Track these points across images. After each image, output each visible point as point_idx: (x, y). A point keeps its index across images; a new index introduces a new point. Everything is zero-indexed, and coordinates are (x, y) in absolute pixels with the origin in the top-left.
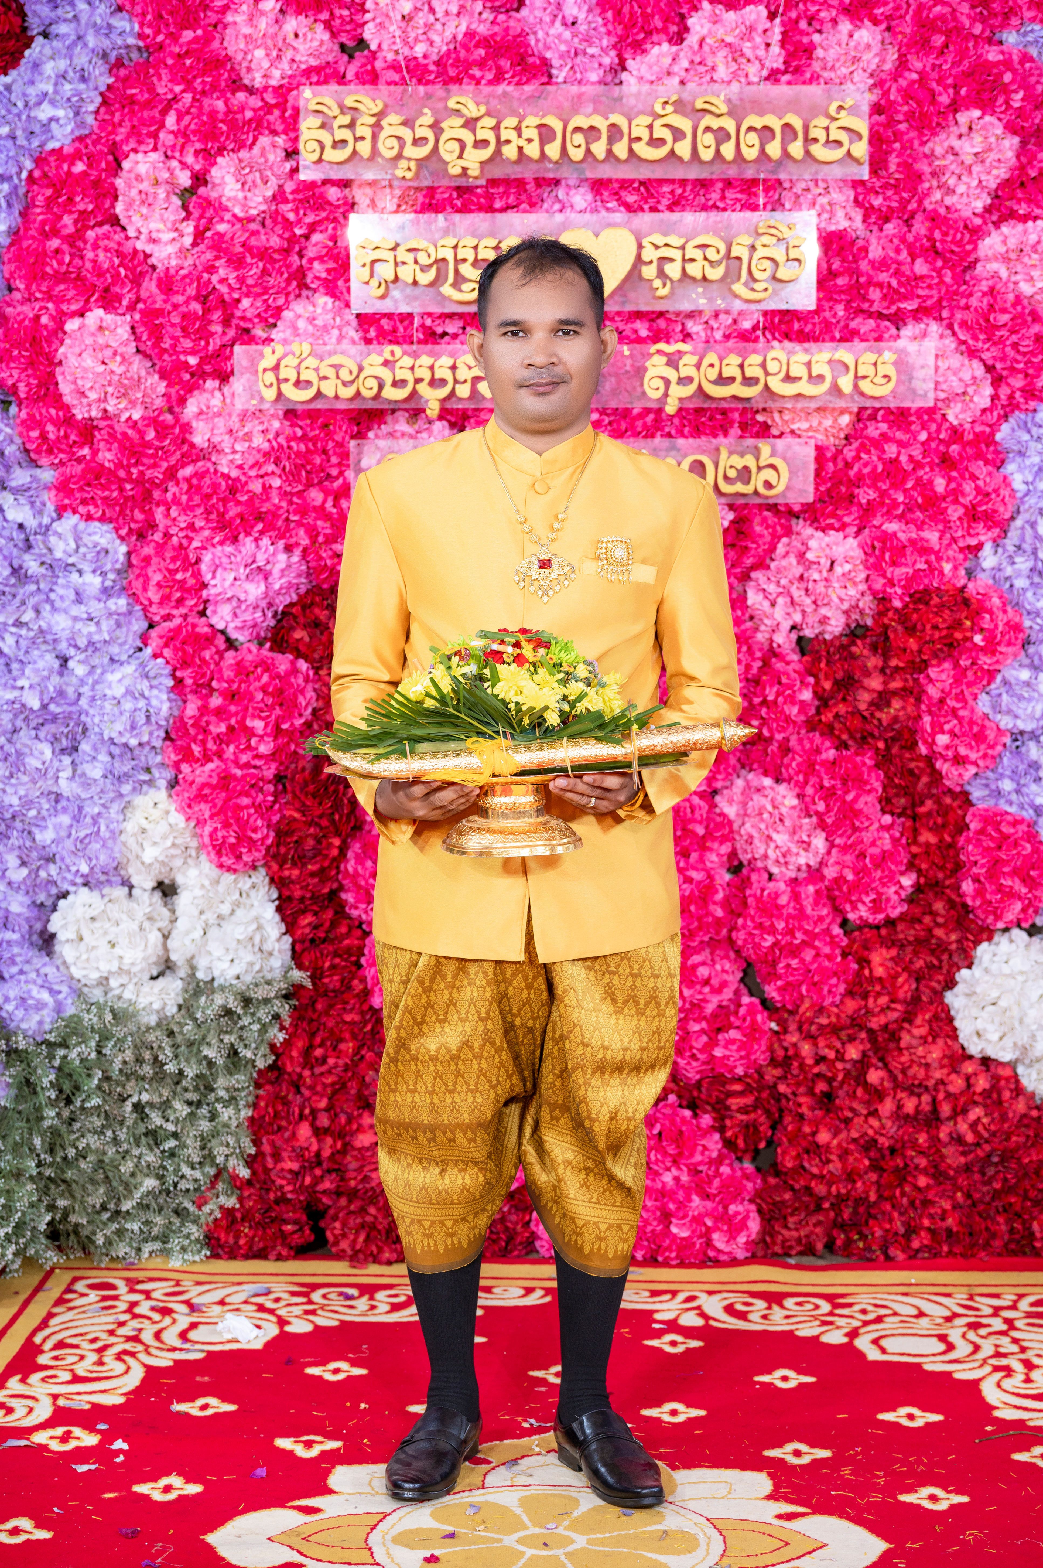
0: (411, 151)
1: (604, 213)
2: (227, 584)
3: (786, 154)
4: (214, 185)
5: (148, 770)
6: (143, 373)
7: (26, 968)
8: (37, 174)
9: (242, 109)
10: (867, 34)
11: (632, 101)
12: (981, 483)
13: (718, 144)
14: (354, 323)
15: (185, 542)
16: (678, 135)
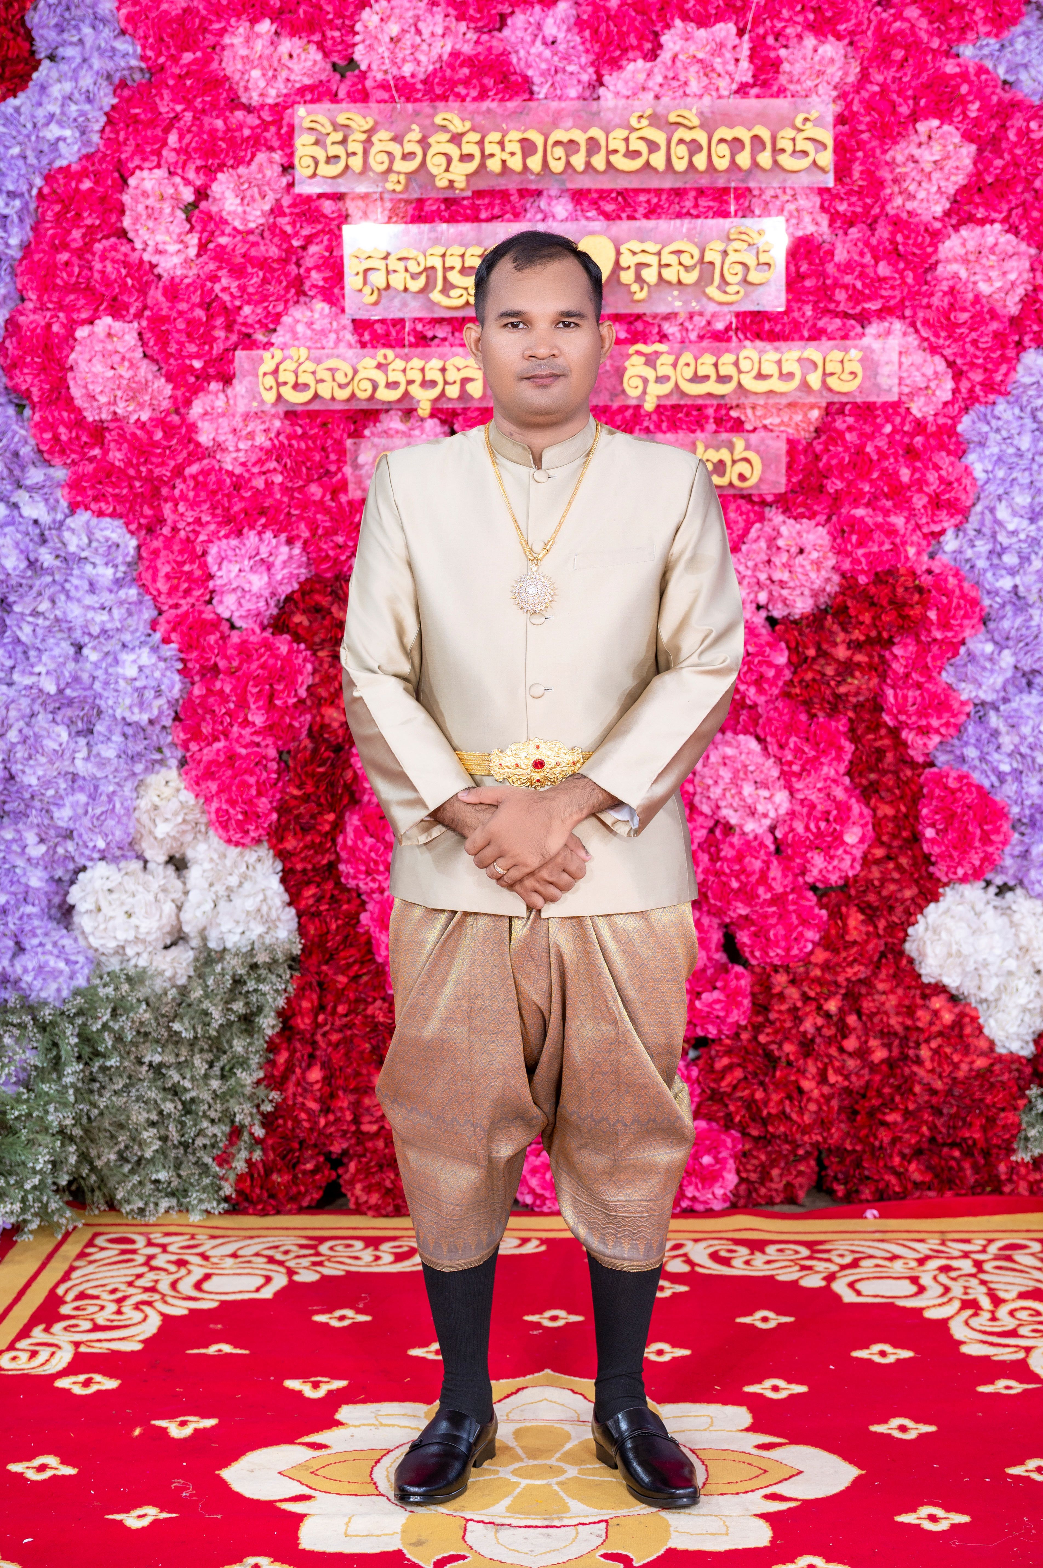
0: (401, 166)
1: (583, 222)
2: (233, 575)
3: (755, 164)
4: (215, 199)
5: (159, 750)
6: (150, 377)
7: (45, 940)
8: (46, 190)
9: (240, 127)
10: (831, 49)
11: (610, 115)
12: (943, 473)
13: (691, 155)
14: (350, 326)
15: (192, 536)
16: (653, 146)
